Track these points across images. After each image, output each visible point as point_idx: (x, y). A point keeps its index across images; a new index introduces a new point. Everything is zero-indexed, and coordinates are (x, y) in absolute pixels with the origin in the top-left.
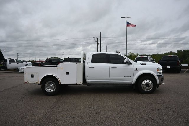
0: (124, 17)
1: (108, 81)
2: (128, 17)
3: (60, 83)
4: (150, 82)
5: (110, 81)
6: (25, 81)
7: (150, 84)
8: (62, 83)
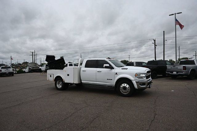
0: (173, 14)
1: (96, 83)
2: (178, 13)
3: (64, 82)
4: (128, 86)
5: (97, 83)
6: (48, 80)
7: (126, 87)
8: (65, 82)
